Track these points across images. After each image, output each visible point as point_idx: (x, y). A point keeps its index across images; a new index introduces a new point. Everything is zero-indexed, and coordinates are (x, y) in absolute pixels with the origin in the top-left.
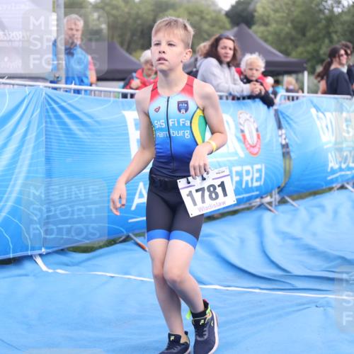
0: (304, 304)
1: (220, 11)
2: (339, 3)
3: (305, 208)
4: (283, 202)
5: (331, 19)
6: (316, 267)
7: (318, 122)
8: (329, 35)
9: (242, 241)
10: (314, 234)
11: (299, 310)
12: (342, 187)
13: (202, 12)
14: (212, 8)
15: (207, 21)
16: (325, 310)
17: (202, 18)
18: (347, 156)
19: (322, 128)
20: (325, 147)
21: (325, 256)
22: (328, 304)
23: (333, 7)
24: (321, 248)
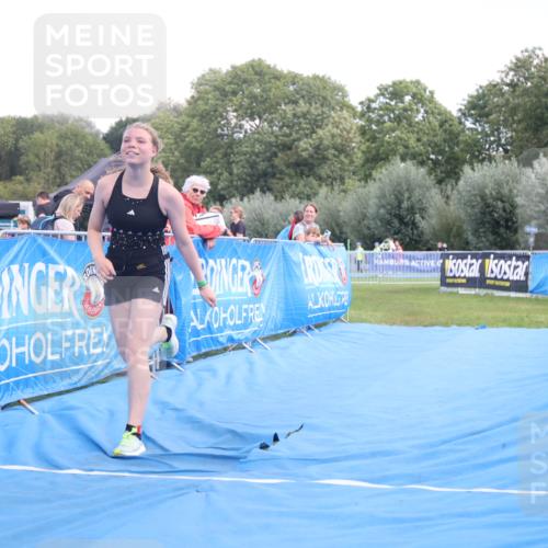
0: (183, 489)
1: (97, 133)
2: (241, 127)
3: (192, 373)
6: (202, 443)
9: (112, 413)
10: (201, 404)
11: (180, 495)
13: (76, 135)
14: (87, 130)
15: (81, 147)
16: (207, 495)
21: (213, 431)
22: (212, 488)
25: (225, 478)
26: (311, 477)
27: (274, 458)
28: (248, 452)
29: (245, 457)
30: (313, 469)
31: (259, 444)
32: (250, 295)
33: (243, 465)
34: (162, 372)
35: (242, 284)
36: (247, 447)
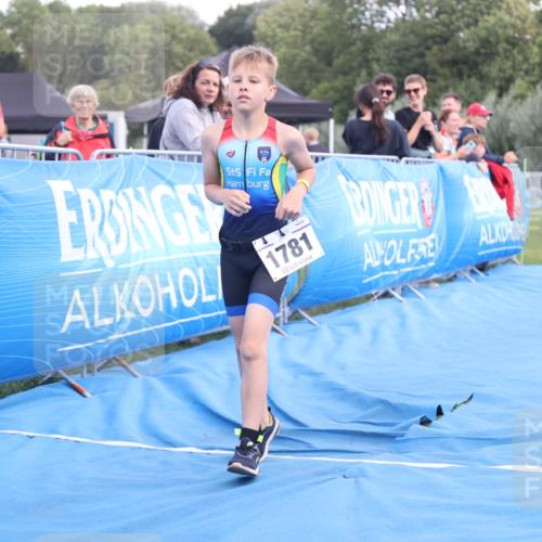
0: (324, 473)
1: (202, 26)
2: (382, 14)
3: (330, 327)
4: (295, 317)
5: (371, 40)
6: (345, 416)
7: (348, 196)
8: (367, 63)
10: (342, 367)
11: (319, 483)
12: (386, 295)
13: (173, 27)
14: (189, 21)
15: (181, 41)
16: (357, 482)
17: (174, 37)
18: (392, 247)
19: (355, 204)
20: (359, 234)
21: (358, 400)
22: (362, 473)
23: (373, 22)
24: (352, 387)
25: (377, 460)
26: (487, 462)
27: (439, 436)
28: (406, 428)
29: (403, 435)
30: (489, 451)
31: (418, 418)
32: (420, 226)
33: (399, 445)
34: (291, 326)
35: (409, 213)
36: (404, 423)
